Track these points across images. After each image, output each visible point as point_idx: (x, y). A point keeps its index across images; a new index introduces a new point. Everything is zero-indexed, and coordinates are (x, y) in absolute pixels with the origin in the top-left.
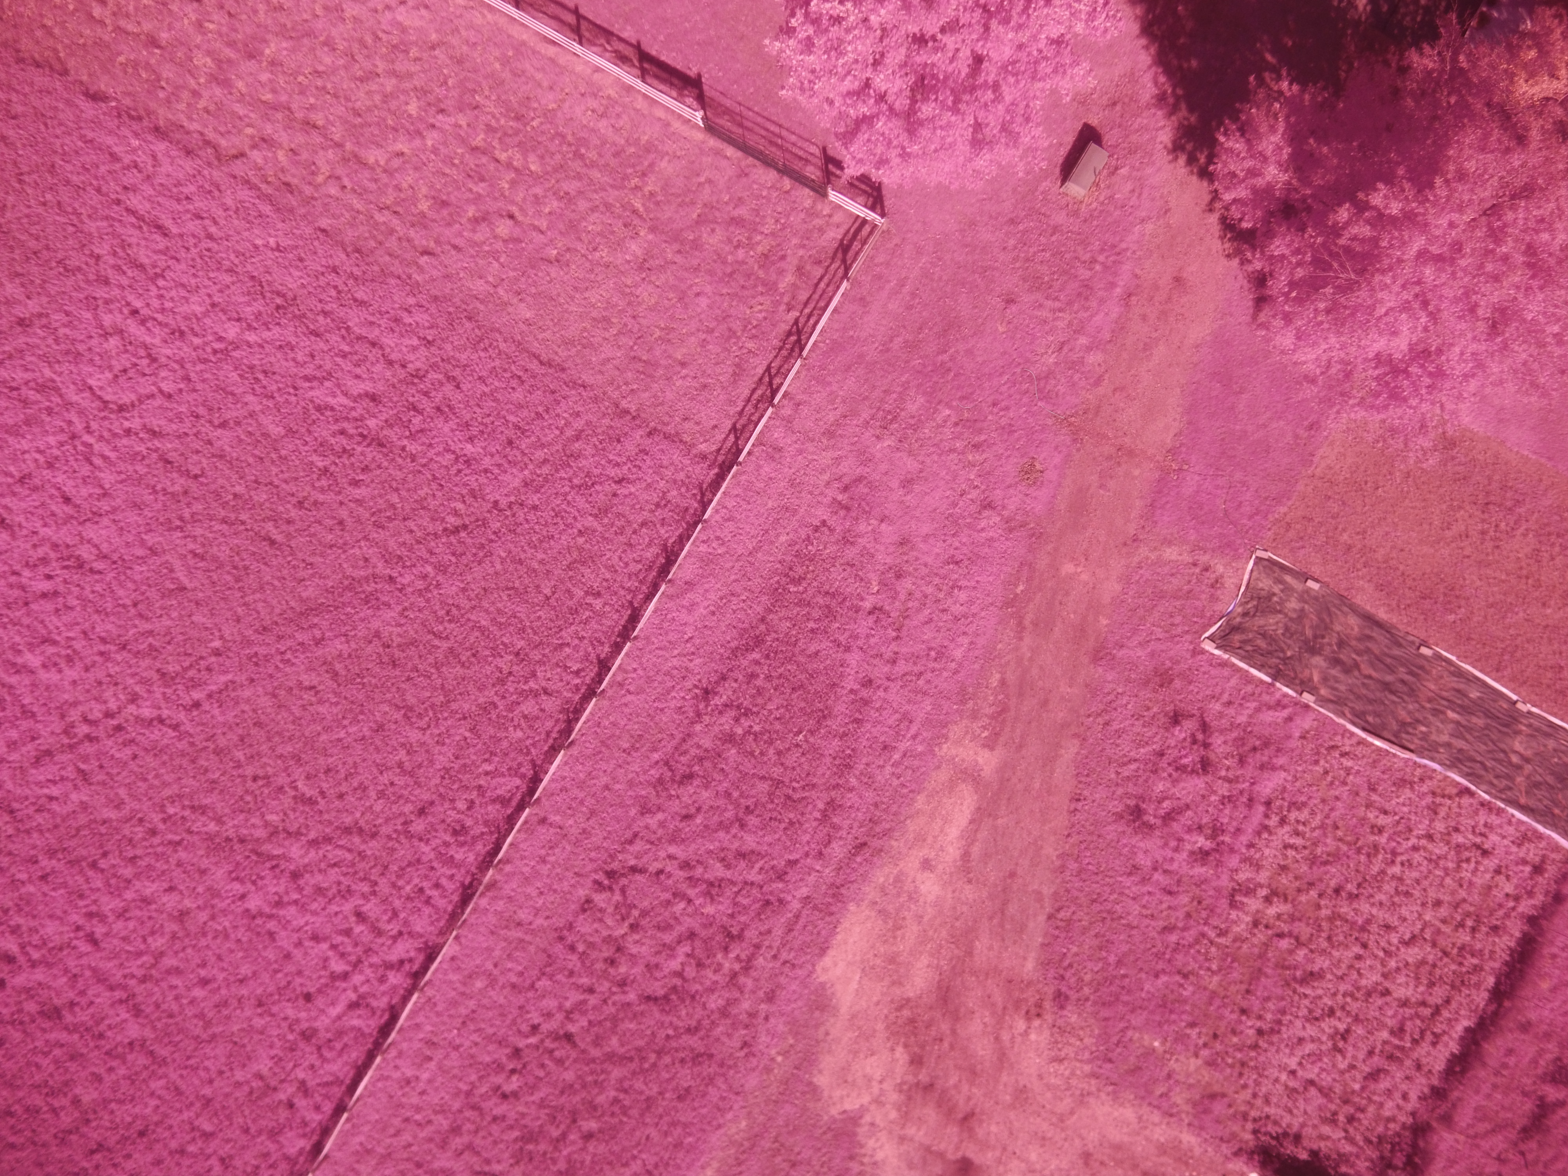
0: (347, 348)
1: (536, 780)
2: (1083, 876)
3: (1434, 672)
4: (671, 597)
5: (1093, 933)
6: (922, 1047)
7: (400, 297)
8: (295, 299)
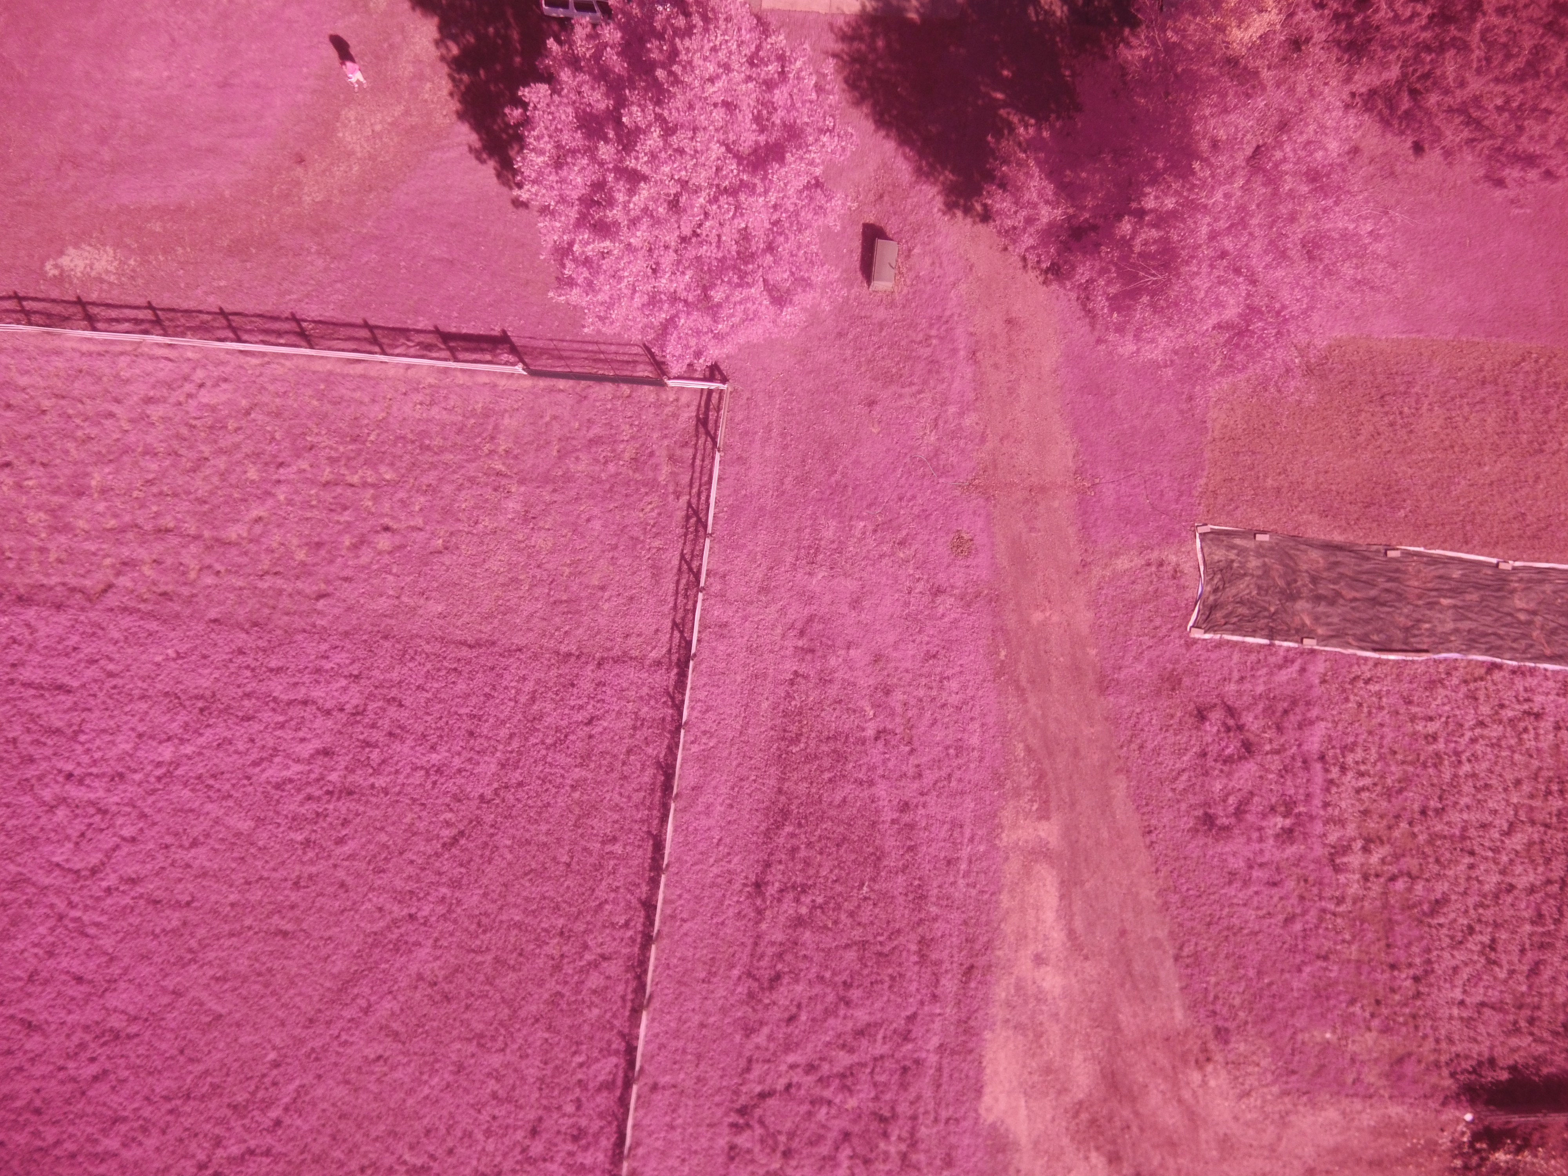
0: (281, 719)
1: (631, 1050)
3: (1411, 569)
4: (684, 810)
6: (1114, 1142)
7: (313, 648)
8: (214, 695)
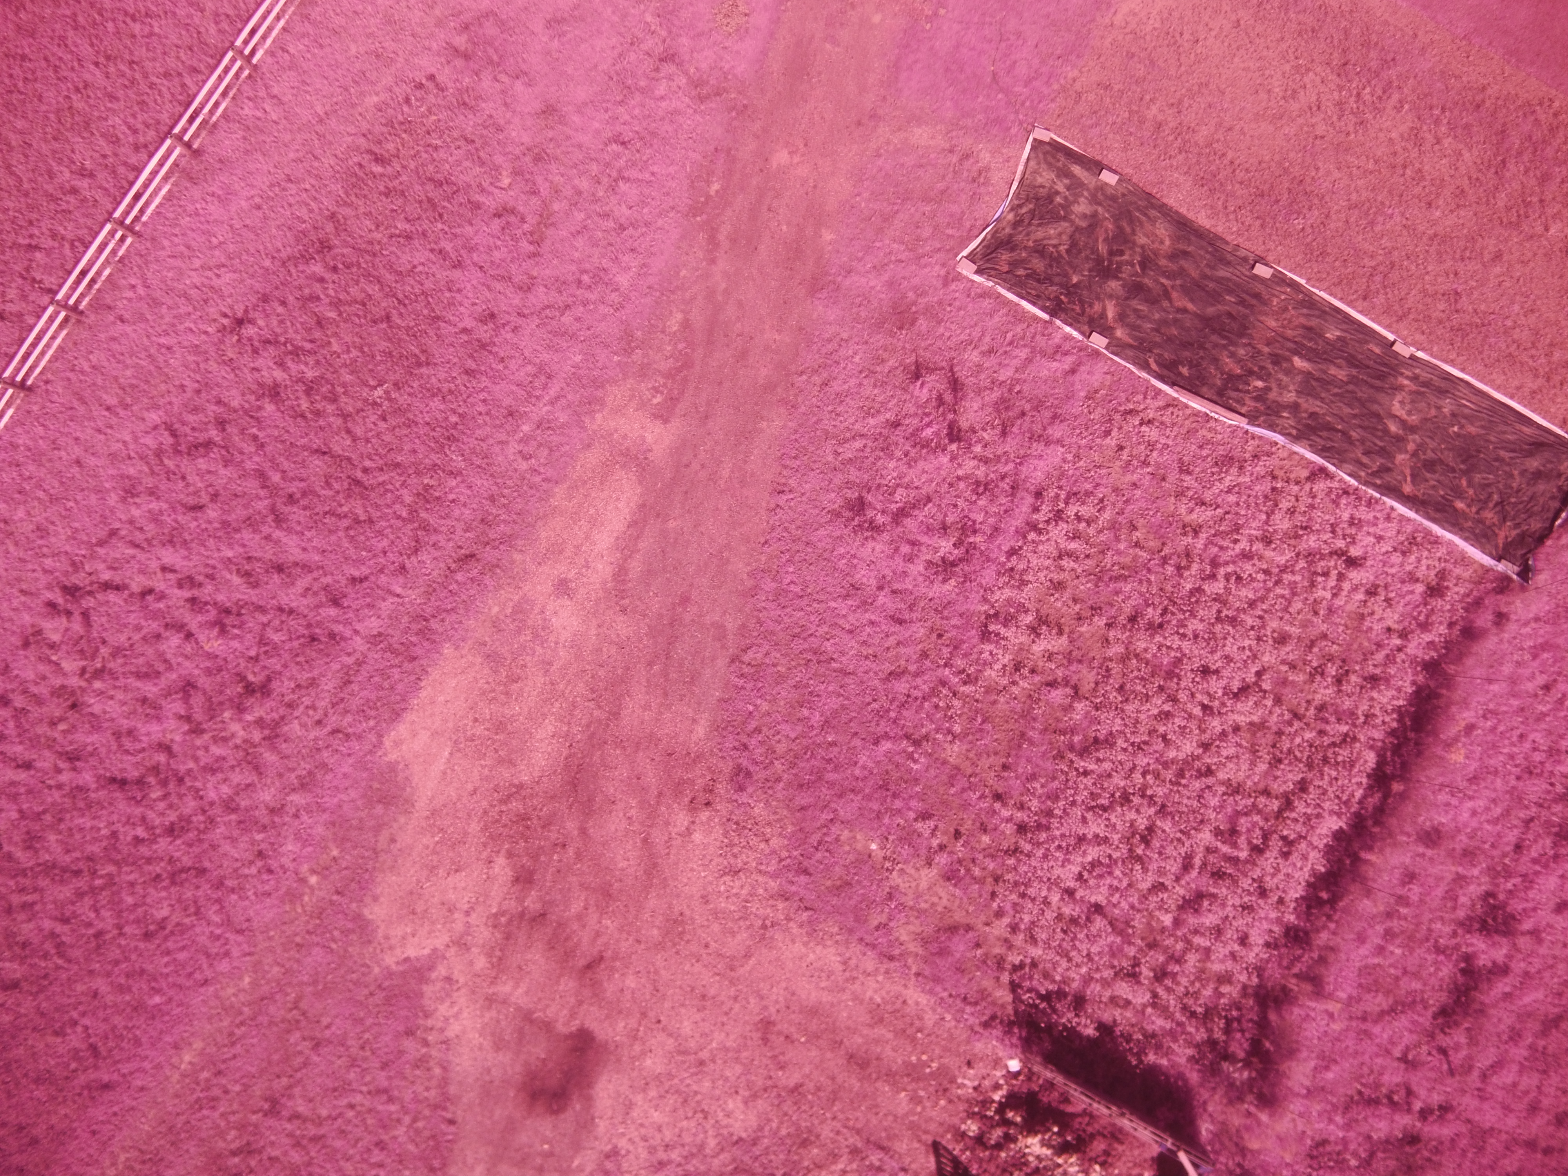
2: (782, 600)
3: (1275, 301)
5: (792, 682)
6: (535, 857)
